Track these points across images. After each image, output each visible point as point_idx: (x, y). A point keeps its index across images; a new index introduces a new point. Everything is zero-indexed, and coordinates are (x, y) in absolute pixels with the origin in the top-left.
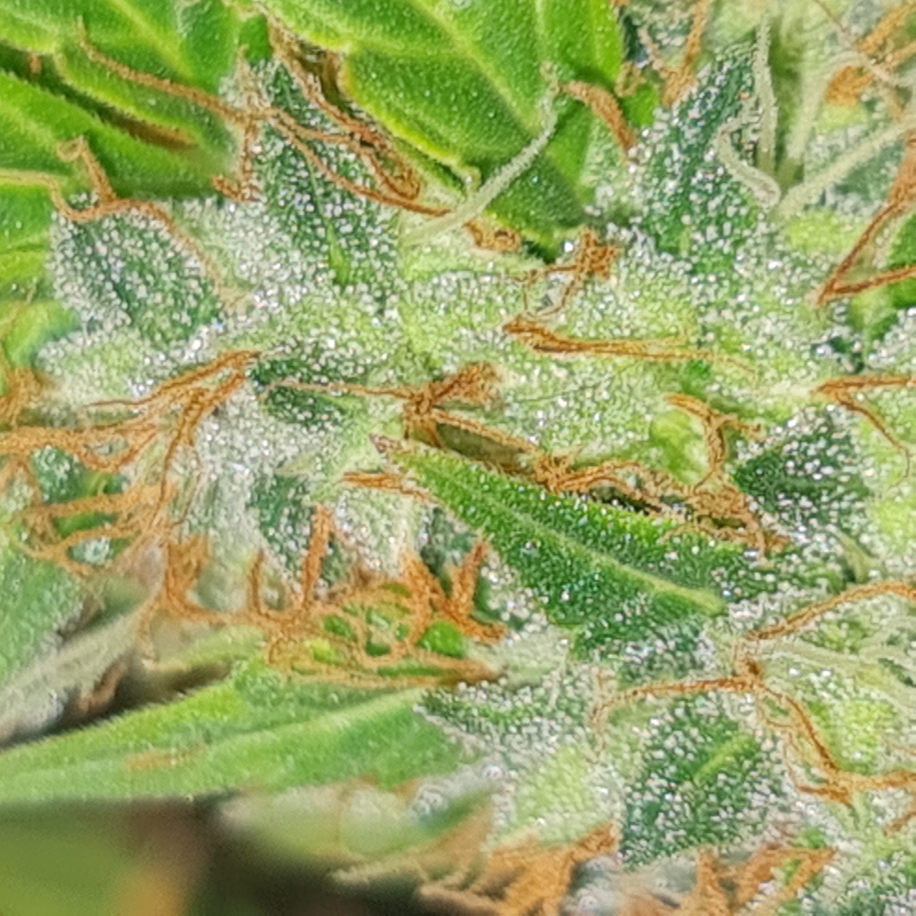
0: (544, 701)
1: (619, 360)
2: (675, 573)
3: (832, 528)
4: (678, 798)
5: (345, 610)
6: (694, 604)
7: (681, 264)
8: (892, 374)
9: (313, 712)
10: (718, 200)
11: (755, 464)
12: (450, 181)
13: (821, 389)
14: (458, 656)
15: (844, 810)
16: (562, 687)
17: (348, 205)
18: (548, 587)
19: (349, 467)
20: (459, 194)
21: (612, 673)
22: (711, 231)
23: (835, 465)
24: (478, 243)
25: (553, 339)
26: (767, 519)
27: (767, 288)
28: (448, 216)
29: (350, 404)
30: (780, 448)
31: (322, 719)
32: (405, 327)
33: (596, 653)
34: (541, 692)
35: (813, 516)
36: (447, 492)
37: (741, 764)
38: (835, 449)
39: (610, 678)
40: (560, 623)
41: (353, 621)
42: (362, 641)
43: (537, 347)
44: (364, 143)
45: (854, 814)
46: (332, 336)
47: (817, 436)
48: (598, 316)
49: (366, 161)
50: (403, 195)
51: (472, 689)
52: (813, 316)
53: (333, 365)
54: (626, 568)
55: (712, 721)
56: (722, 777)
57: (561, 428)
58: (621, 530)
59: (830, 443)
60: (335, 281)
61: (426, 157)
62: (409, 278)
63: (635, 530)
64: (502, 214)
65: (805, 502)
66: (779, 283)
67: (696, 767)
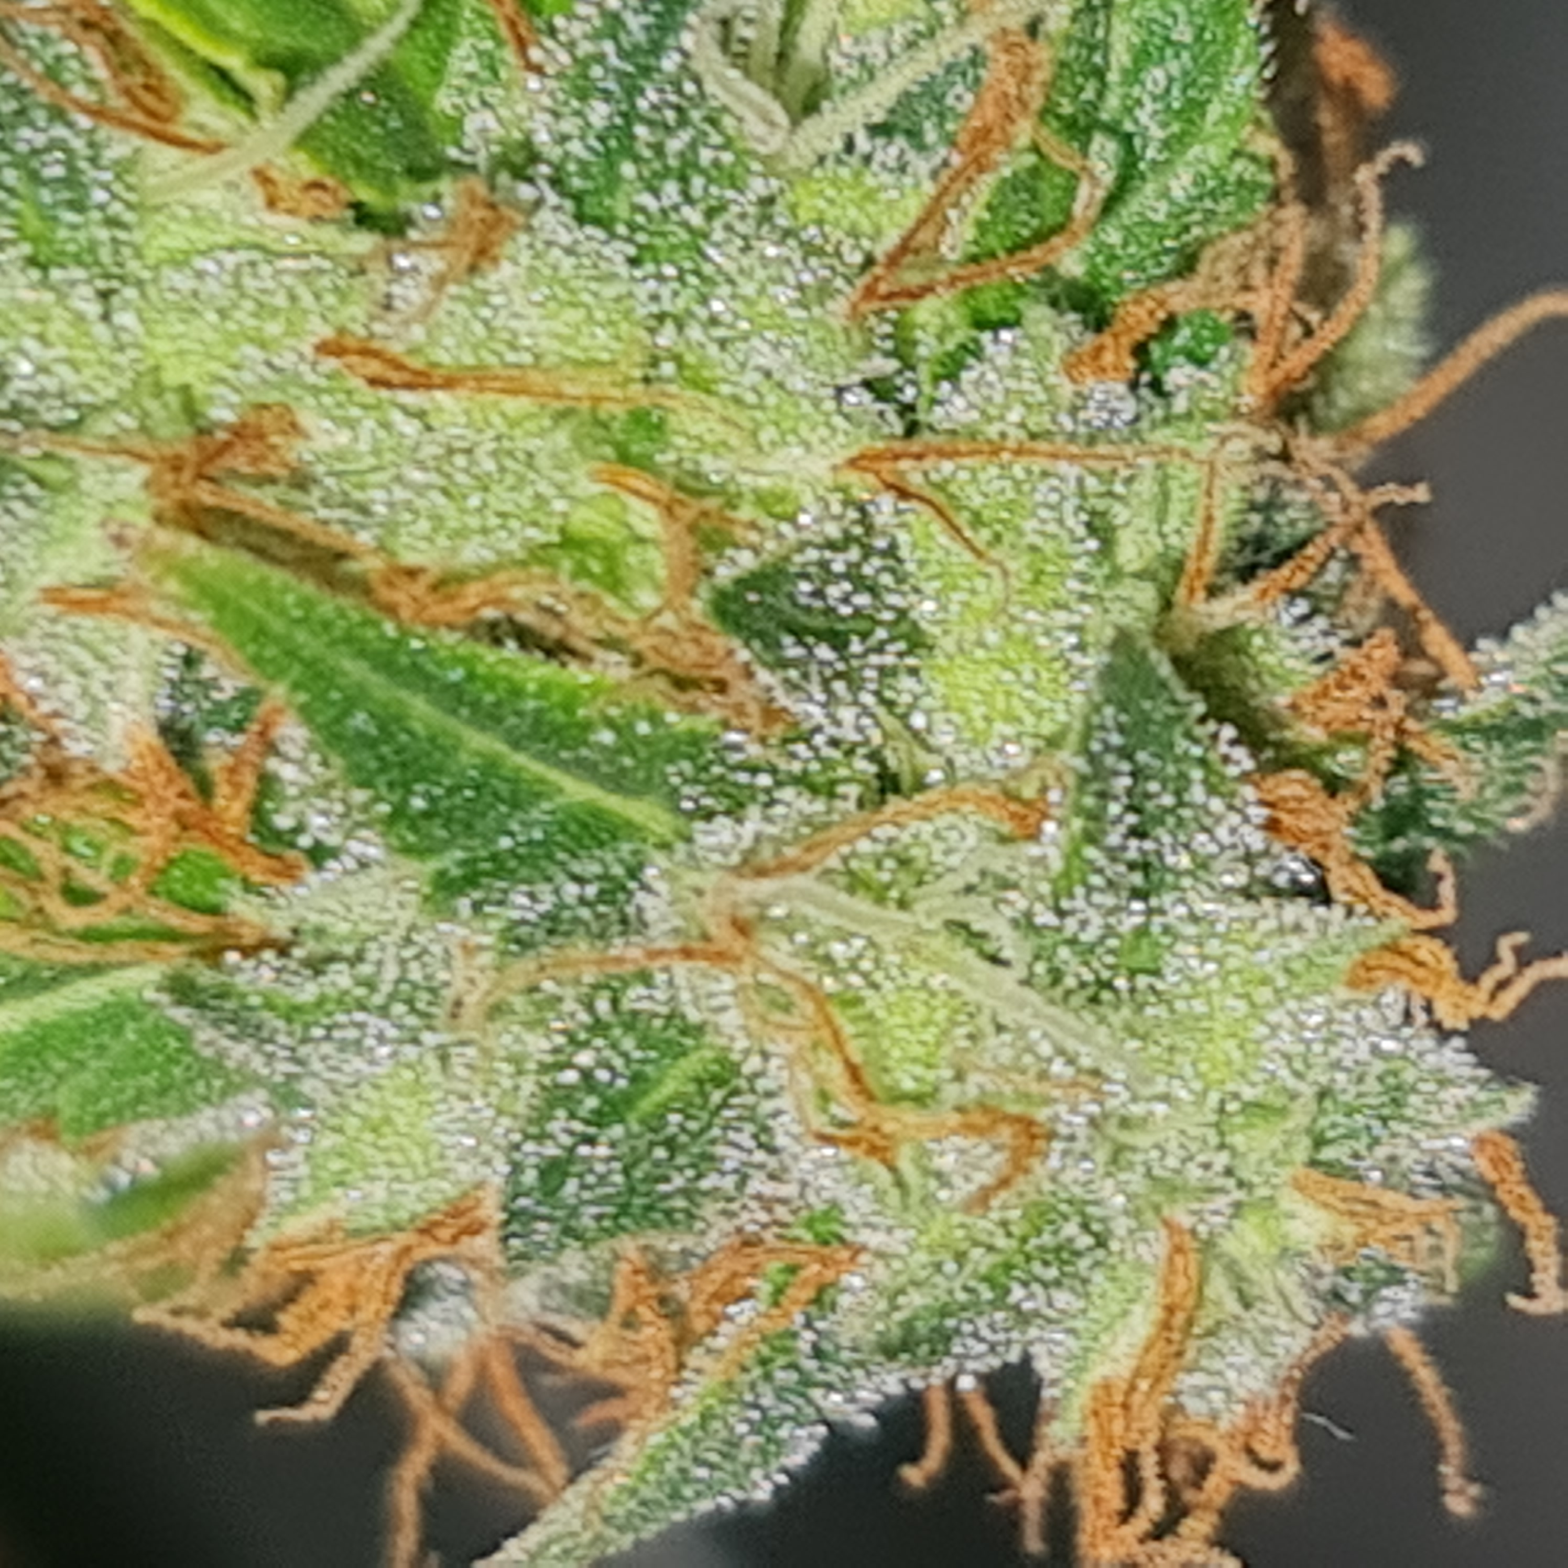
0: (371, 985)
1: (514, 405)
2: (605, 769)
3: (868, 699)
4: (602, 1151)
5: (25, 829)
6: (629, 823)
7: (618, 245)
8: (973, 436)
10: (685, 136)
11: (744, 583)
12: (230, 95)
13: (853, 463)
14: (214, 911)
15: (884, 1177)
16: (403, 962)
17: (60, 131)
18: (391, 785)
19: (47, 580)
20: (243, 119)
21: (487, 940)
22: (671, 189)
23: (873, 590)
24: (271, 203)
25: (399, 366)
26: (764, 678)
27: (762, 291)
28: (227, 154)
29: (53, 472)
30: (787, 559)
32: (147, 341)
33: (464, 905)
34: (366, 969)
35: (839, 675)
36: (230, 621)
37: (705, 1096)
38: (876, 562)
39: (481, 948)
40: (407, 850)
41: (36, 847)
42: (56, 881)
43: (372, 382)
44: (87, 25)
45: (900, 1184)
46: (25, 354)
47: (848, 539)
48: (479, 329)
49: (92, 55)
50: (152, 114)
51: (250, 963)
52: (841, 338)
53: (28, 402)
54: (520, 759)
55: (658, 1023)
56: (675, 1118)
57: (415, 517)
58: (517, 692)
59: (868, 552)
60: (32, 261)
61: (189, 52)
62: (151, 261)
63: (544, 690)
65: (824, 652)
66: (781, 280)
67: (630, 1099)
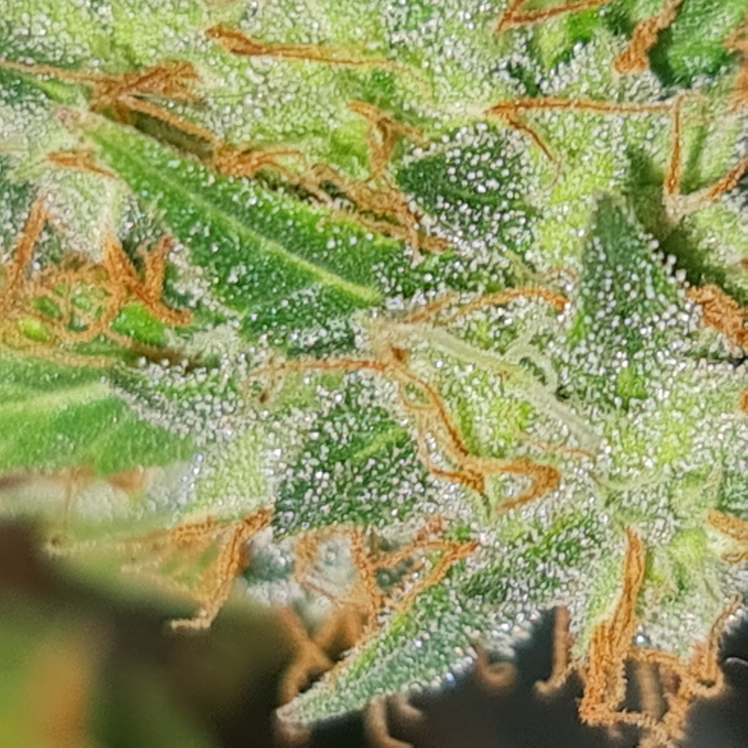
0: (218, 381)
2: (339, 265)
3: (492, 239)
5: (55, 292)
9: (29, 390)
11: (417, 166)
13: (495, 109)
15: (478, 498)
16: (236, 371)
18: (217, 266)
19: (54, 147)
23: (499, 179)
25: (248, 42)
26: (427, 220)
27: (454, 14)
30: (443, 154)
33: (263, 338)
34: (215, 372)
35: (472, 222)
37: (391, 453)
38: (498, 163)
40: (230, 304)
41: (60, 302)
42: (66, 320)
43: (234, 51)
45: (486, 503)
46: (43, 26)
47: (483, 149)
48: (288, 23)
51: (152, 365)
52: (492, 42)
53: (39, 48)
54: (294, 257)
55: (370, 411)
56: (372, 462)
57: (245, 122)
58: (285, 217)
59: (495, 158)
63: (297, 216)
65: (465, 209)
67: (349, 452)
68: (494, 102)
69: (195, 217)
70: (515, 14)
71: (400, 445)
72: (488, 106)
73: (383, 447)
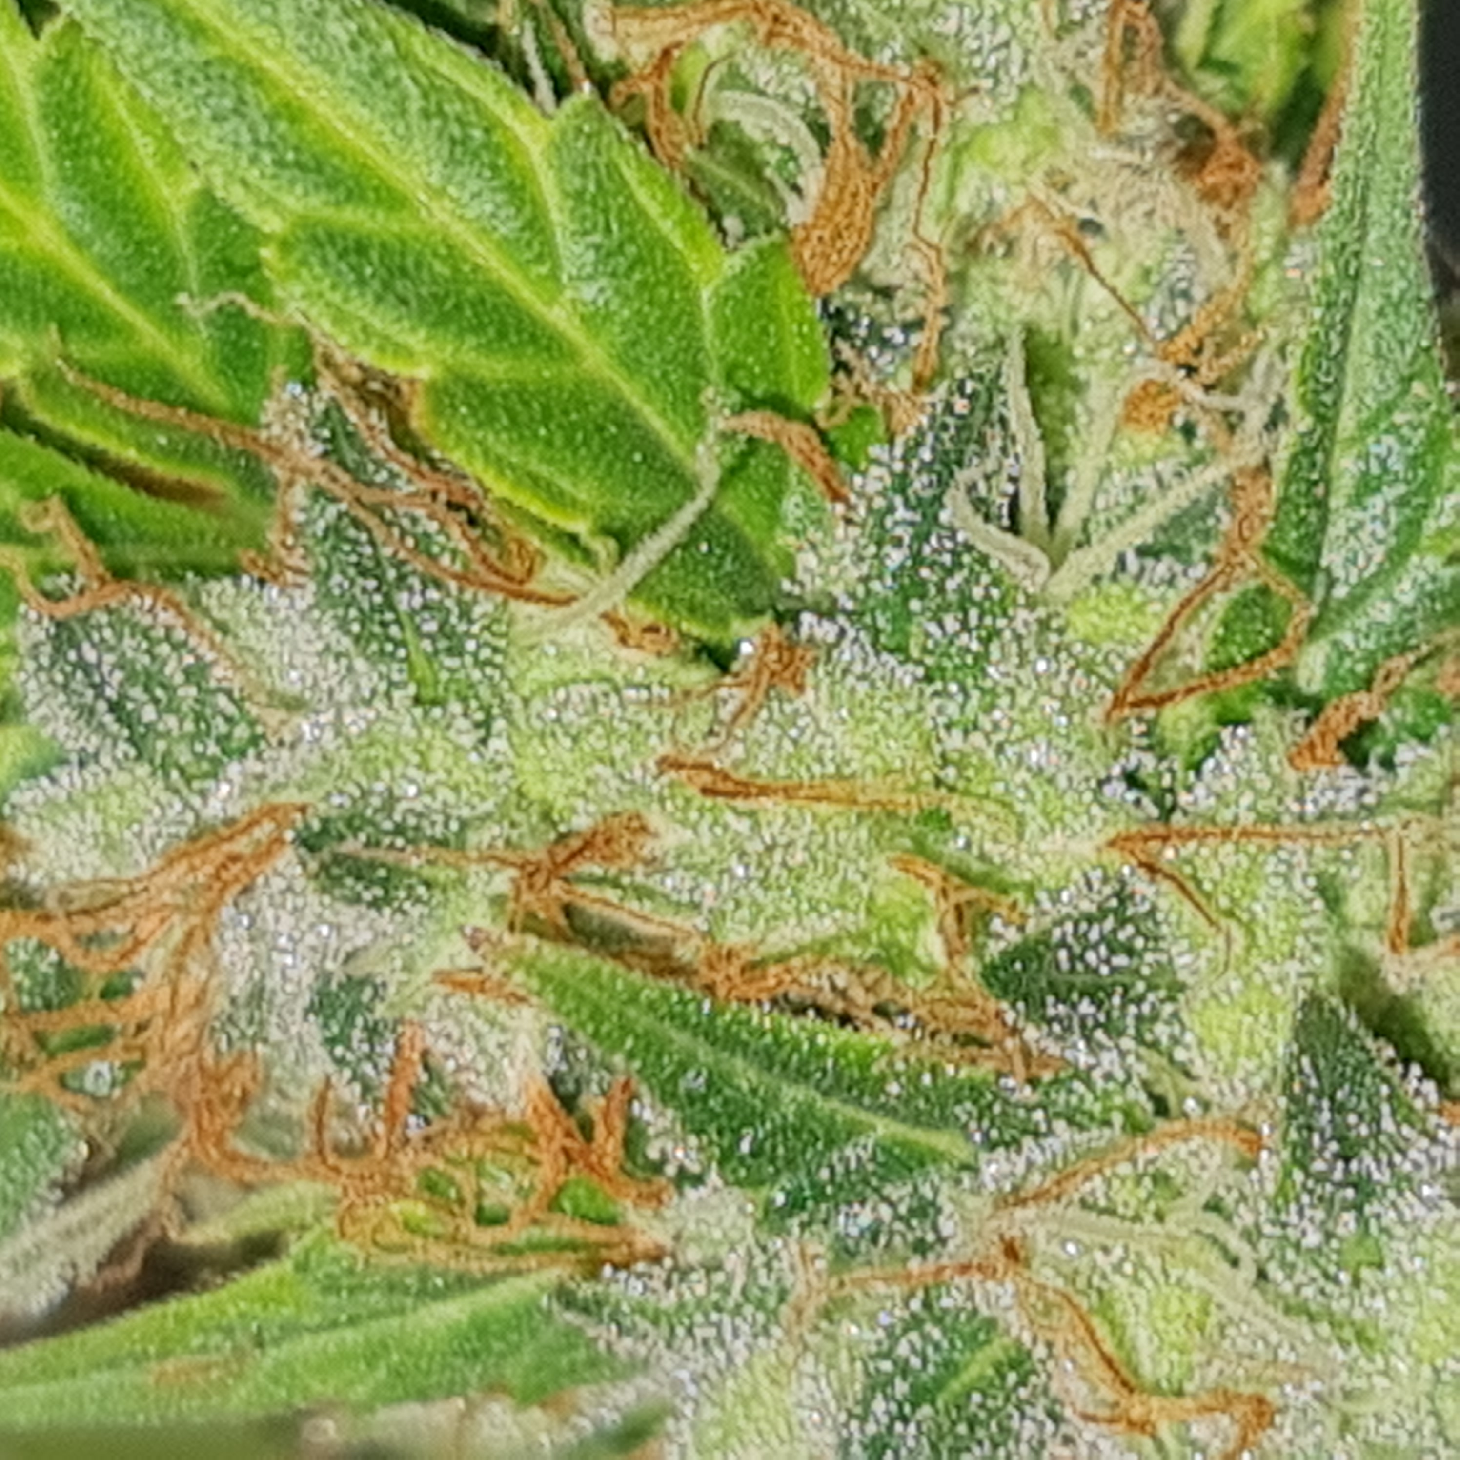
0: (725, 1290)
1: (823, 808)
2: (902, 1110)
3: (1127, 1043)
4: (912, 1428)
5: (448, 1161)
6: (932, 1150)
7: (910, 667)
8: (1213, 821)
9: (409, 1302)
10: (959, 577)
11: (1010, 956)
12: (578, 554)
13: (1112, 843)
14: (611, 1222)
15: (1148, 1445)
16: (751, 1271)
17: (433, 595)
18: (721, 1133)
19: (442, 963)
20: (591, 573)
21: (821, 1250)
22: (951, 623)
23: (1130, 952)
24: (623, 640)
25: (726, 777)
26: (1031, 1033)
27: (1033, 701)
28: (575, 606)
29: (442, 874)
30: (1048, 933)
31: (423, 1311)
32: (517, 762)
33: (794, 1224)
34: (719, 1278)
35: (1098, 1025)
36: (570, 1004)
37: (1003, 1378)
38: (1130, 929)
39: (816, 1257)
40: (739, 1183)
41: (459, 1175)
42: (471, 1204)
43: (706, 791)
44: (452, 506)
45: (1161, 1449)
46: (412, 781)
47: (1103, 912)
48: (788, 746)
49: (455, 531)
50: (508, 578)
51: (622, 1275)
52: (1098, 741)
53: (412, 821)
54: (834, 1103)
55: (963, 1317)
56: (976, 1397)
57: (738, 904)
58: (821, 1054)
59: (1122, 922)
60: (417, 700)
61: (542, 522)
62: (526, 692)
63: (841, 1052)
64: (653, 601)
65: (1086, 1007)
66: (1049, 693)
67: (939, 1384)
68: (1111, 832)
69: (683, 1067)
70: (1130, 698)
71: (1014, 1365)
72: (1101, 839)
73: (990, 1372)
